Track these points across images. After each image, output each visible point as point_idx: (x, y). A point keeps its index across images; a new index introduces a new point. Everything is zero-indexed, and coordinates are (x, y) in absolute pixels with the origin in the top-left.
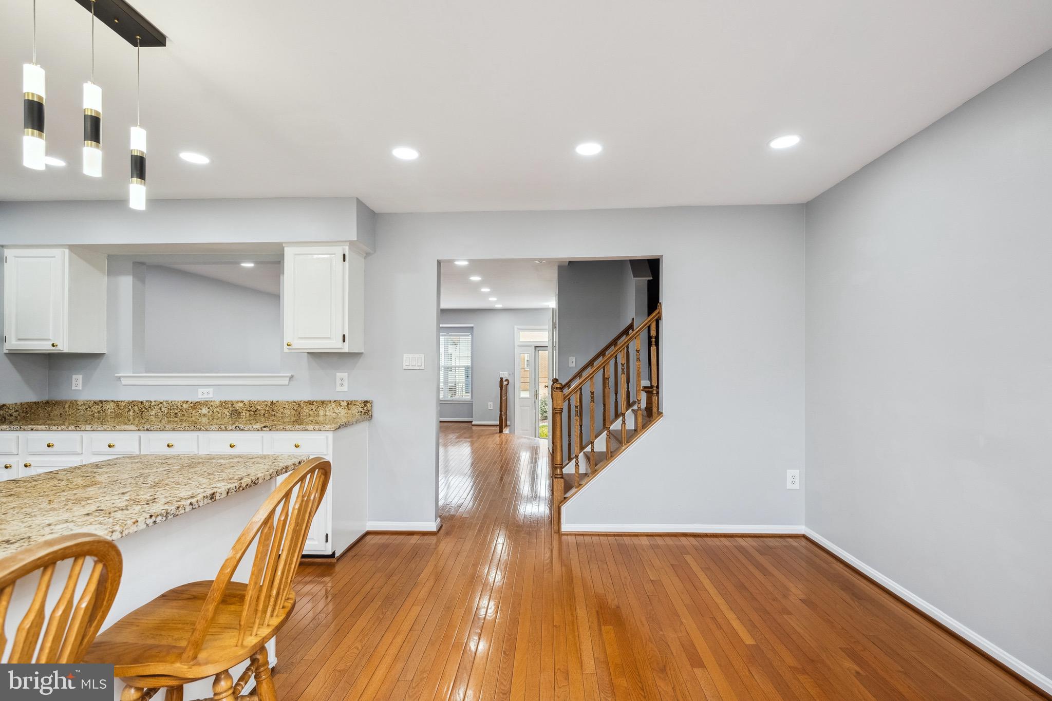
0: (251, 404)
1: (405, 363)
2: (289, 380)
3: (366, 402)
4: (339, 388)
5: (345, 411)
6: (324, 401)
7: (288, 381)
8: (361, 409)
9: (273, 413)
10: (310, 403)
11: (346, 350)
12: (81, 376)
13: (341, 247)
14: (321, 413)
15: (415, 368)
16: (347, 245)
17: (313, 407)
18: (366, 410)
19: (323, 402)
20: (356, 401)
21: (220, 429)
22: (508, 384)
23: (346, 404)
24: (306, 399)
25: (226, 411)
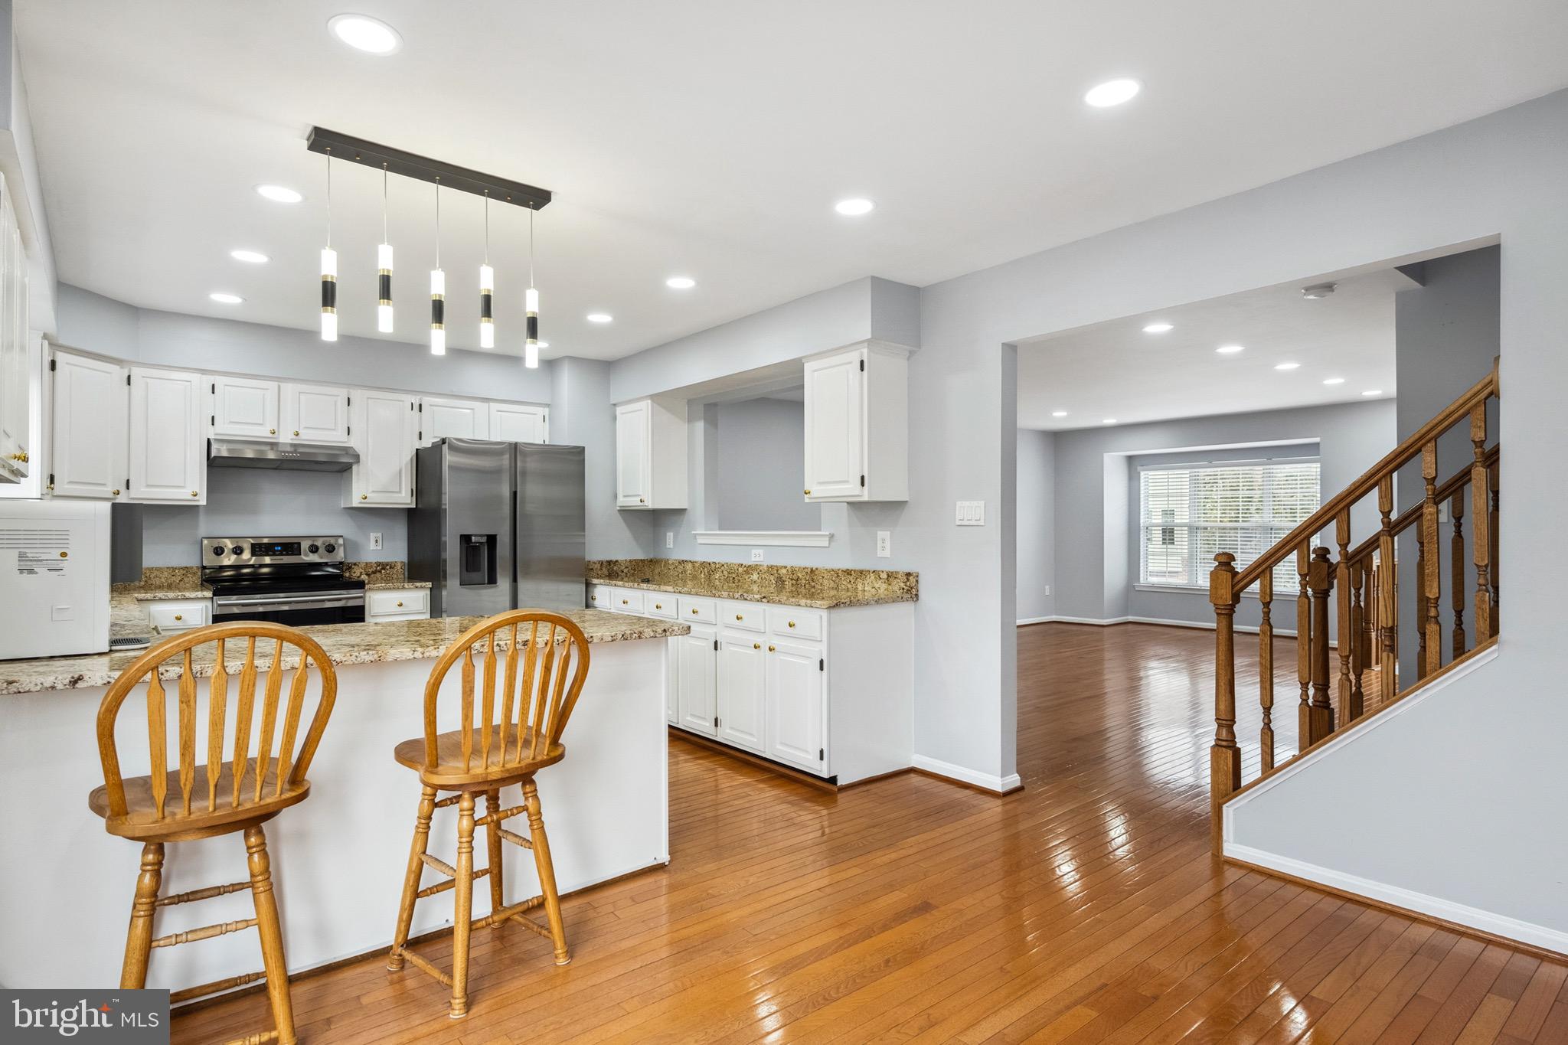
0: (793, 571)
1: (958, 516)
2: (830, 541)
3: (909, 574)
4: (880, 554)
5: (884, 586)
6: (863, 571)
7: (828, 542)
8: (902, 585)
9: (813, 584)
10: (848, 572)
11: (866, 498)
12: (672, 534)
13: (859, 351)
14: (860, 587)
15: (971, 523)
16: (865, 347)
17: (851, 578)
18: (909, 588)
19: (861, 572)
20: (897, 573)
21: (729, 597)
23: (886, 577)
24: (844, 568)
25: (772, 578)
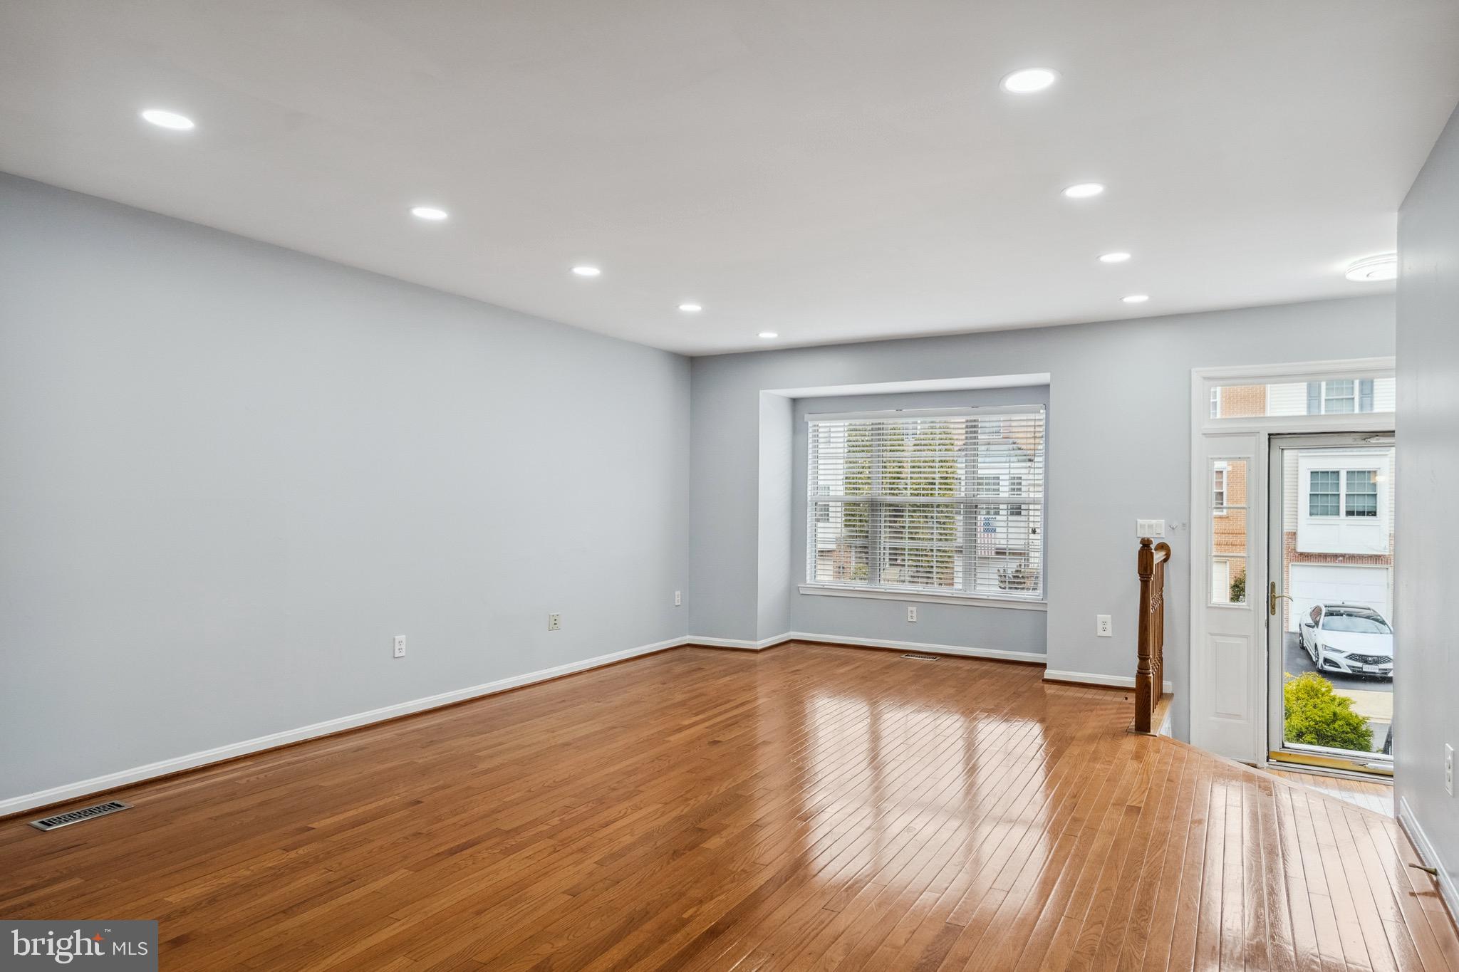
22: (1166, 560)
